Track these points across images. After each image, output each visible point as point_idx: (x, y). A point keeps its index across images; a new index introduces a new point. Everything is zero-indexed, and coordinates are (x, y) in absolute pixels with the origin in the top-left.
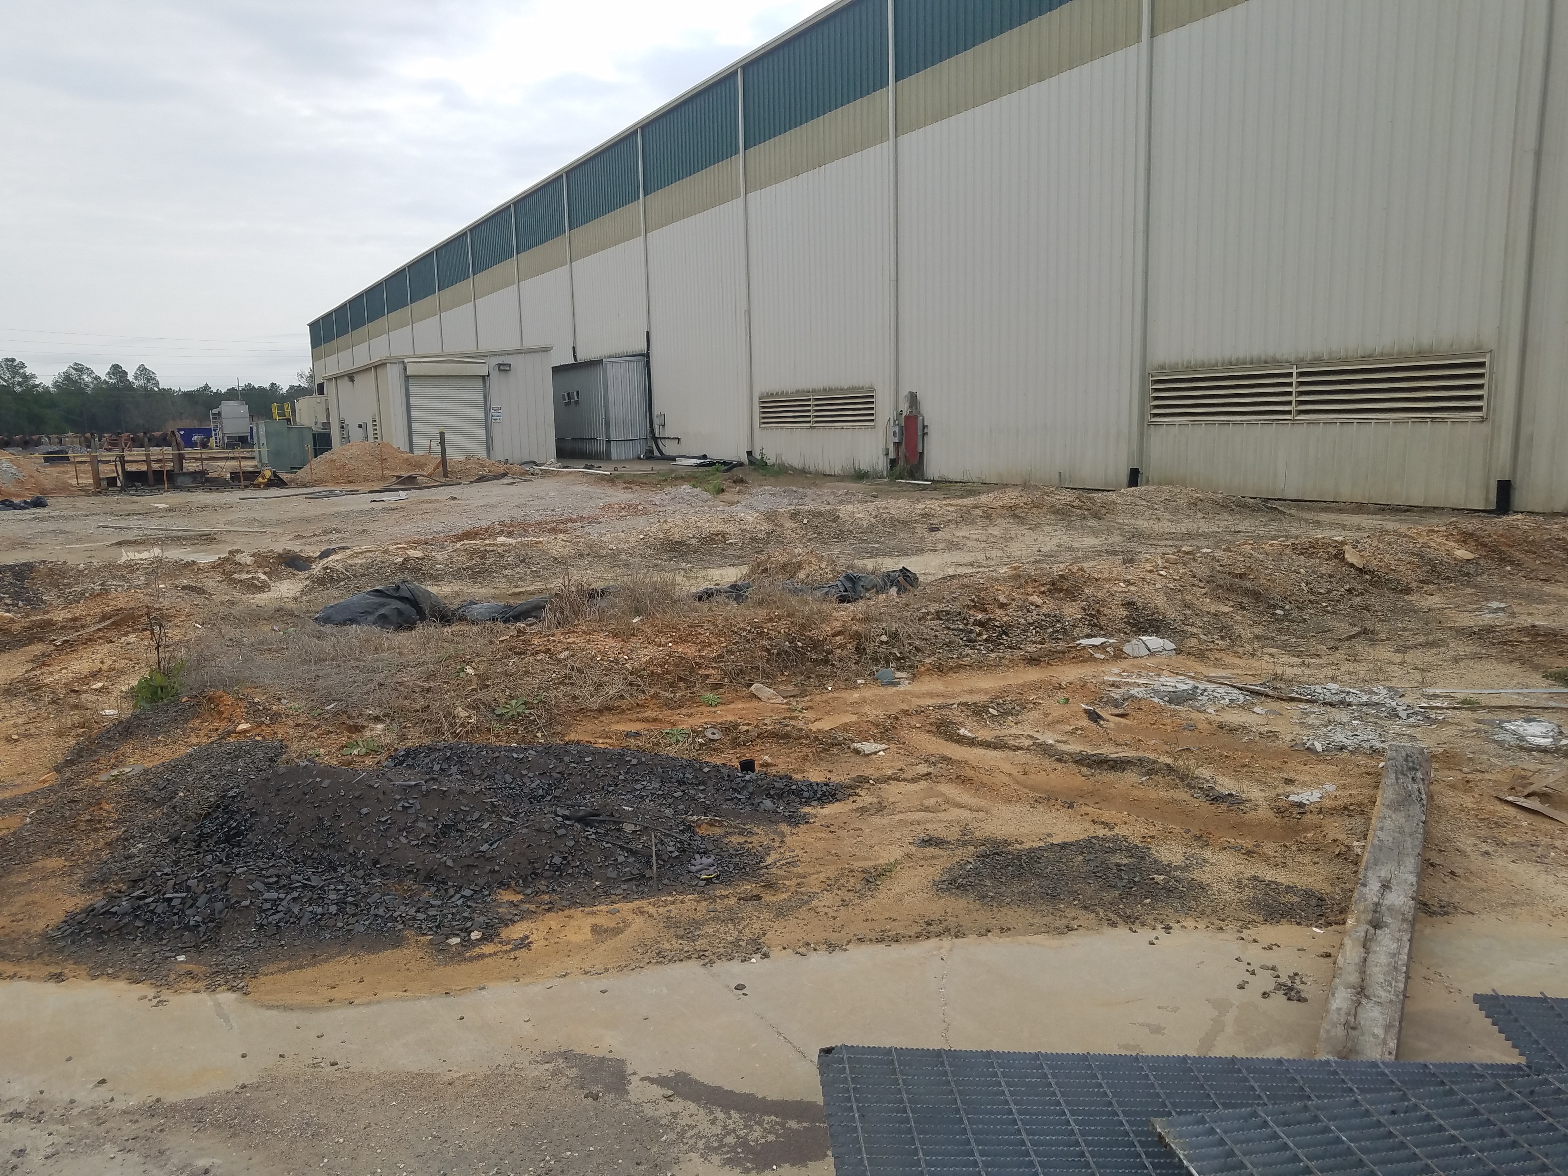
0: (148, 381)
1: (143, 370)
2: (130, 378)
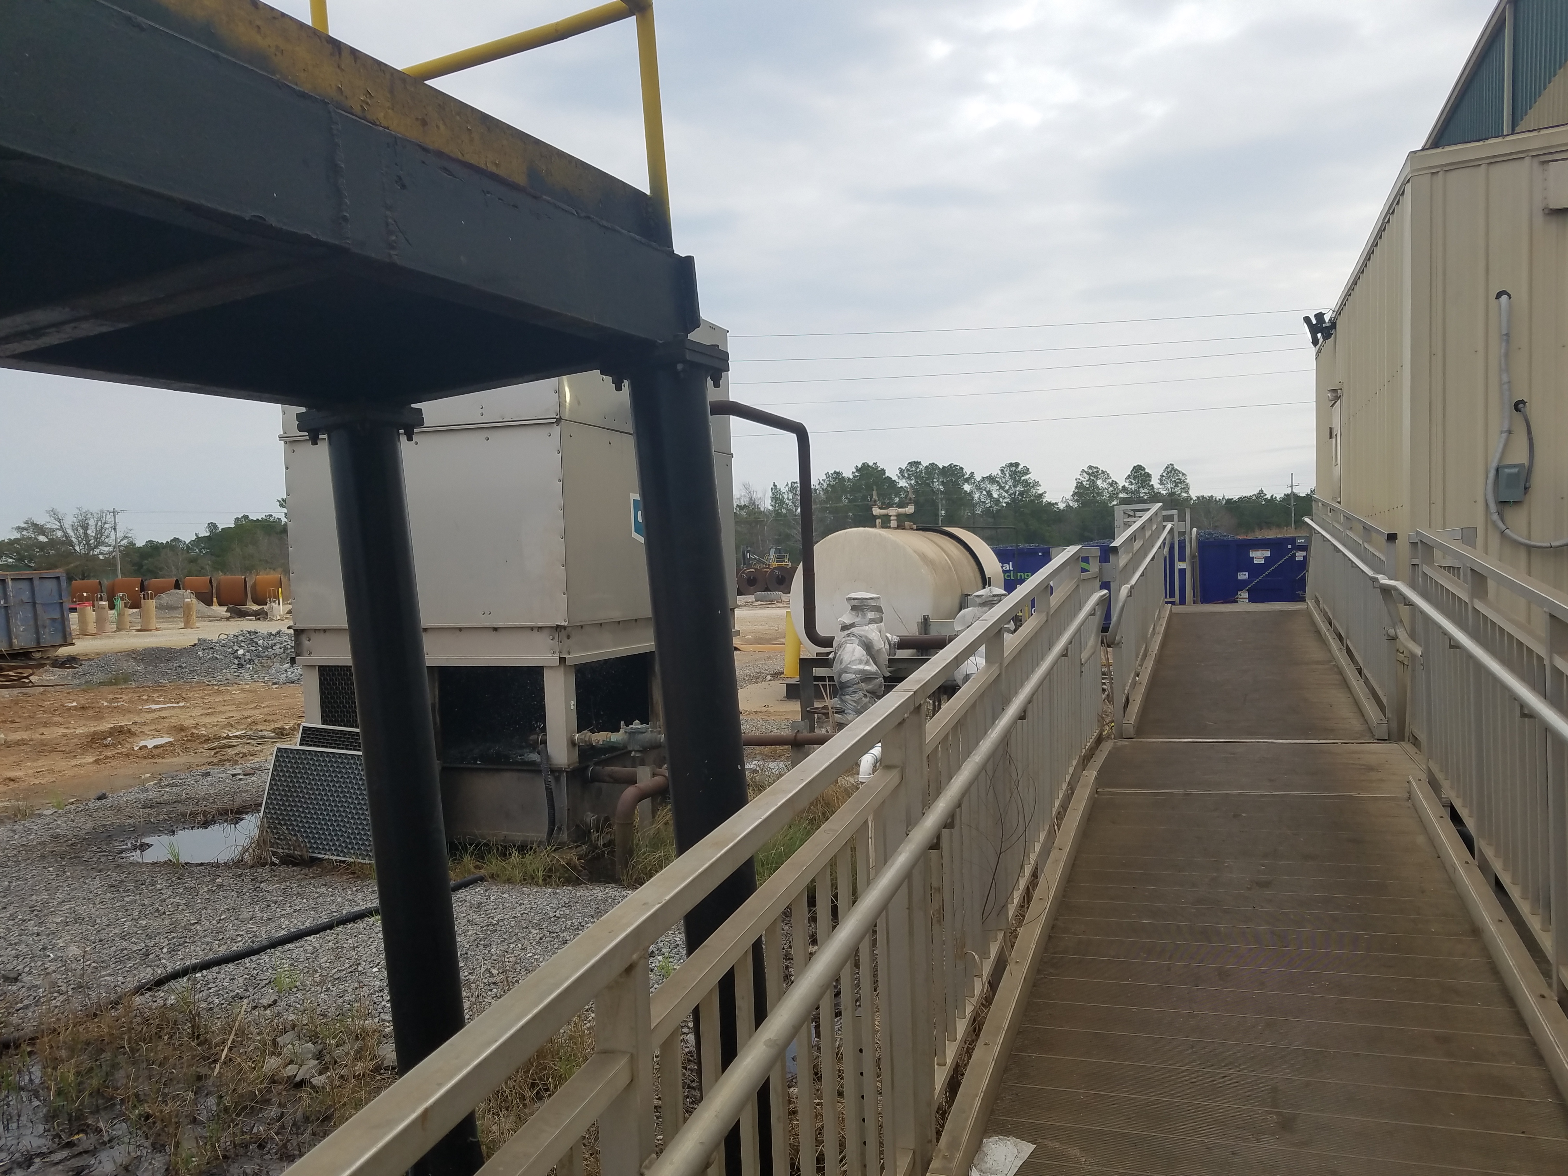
1: (1171, 471)
2: (1155, 482)
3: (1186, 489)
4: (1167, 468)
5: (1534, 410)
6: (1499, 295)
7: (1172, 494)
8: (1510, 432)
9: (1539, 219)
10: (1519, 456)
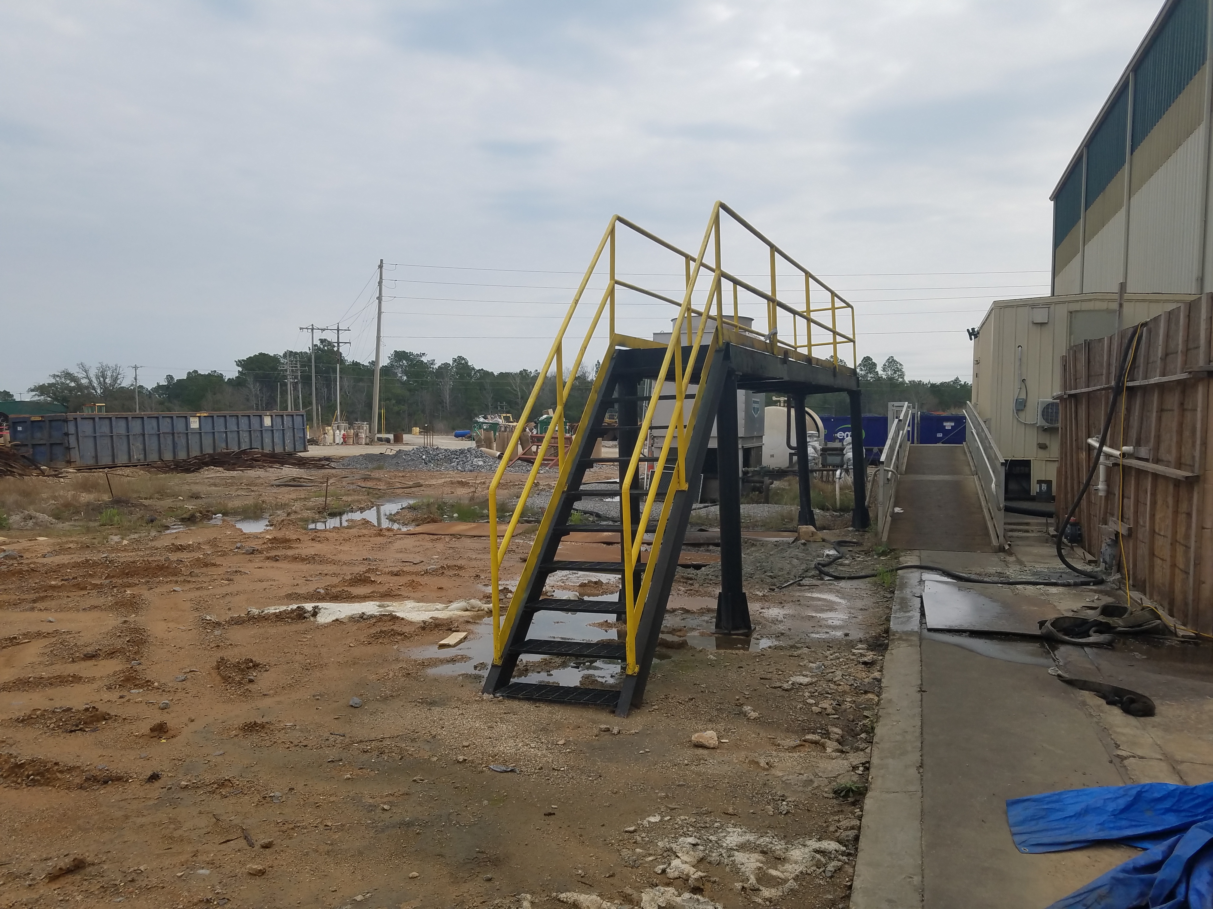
0: (895, 373)
1: (891, 362)
2: (879, 369)
3: (902, 376)
4: (888, 359)
5: (1028, 382)
6: (1018, 347)
7: (891, 379)
8: (1021, 388)
9: (1031, 325)
10: (1023, 396)
